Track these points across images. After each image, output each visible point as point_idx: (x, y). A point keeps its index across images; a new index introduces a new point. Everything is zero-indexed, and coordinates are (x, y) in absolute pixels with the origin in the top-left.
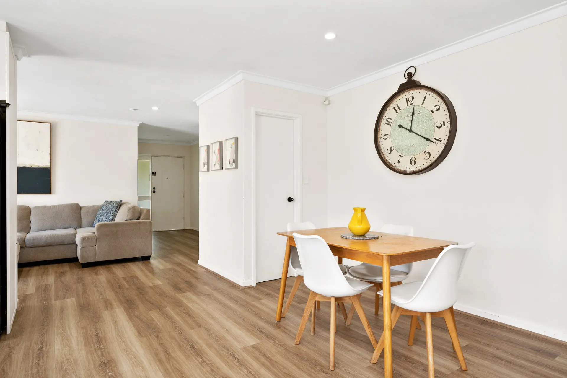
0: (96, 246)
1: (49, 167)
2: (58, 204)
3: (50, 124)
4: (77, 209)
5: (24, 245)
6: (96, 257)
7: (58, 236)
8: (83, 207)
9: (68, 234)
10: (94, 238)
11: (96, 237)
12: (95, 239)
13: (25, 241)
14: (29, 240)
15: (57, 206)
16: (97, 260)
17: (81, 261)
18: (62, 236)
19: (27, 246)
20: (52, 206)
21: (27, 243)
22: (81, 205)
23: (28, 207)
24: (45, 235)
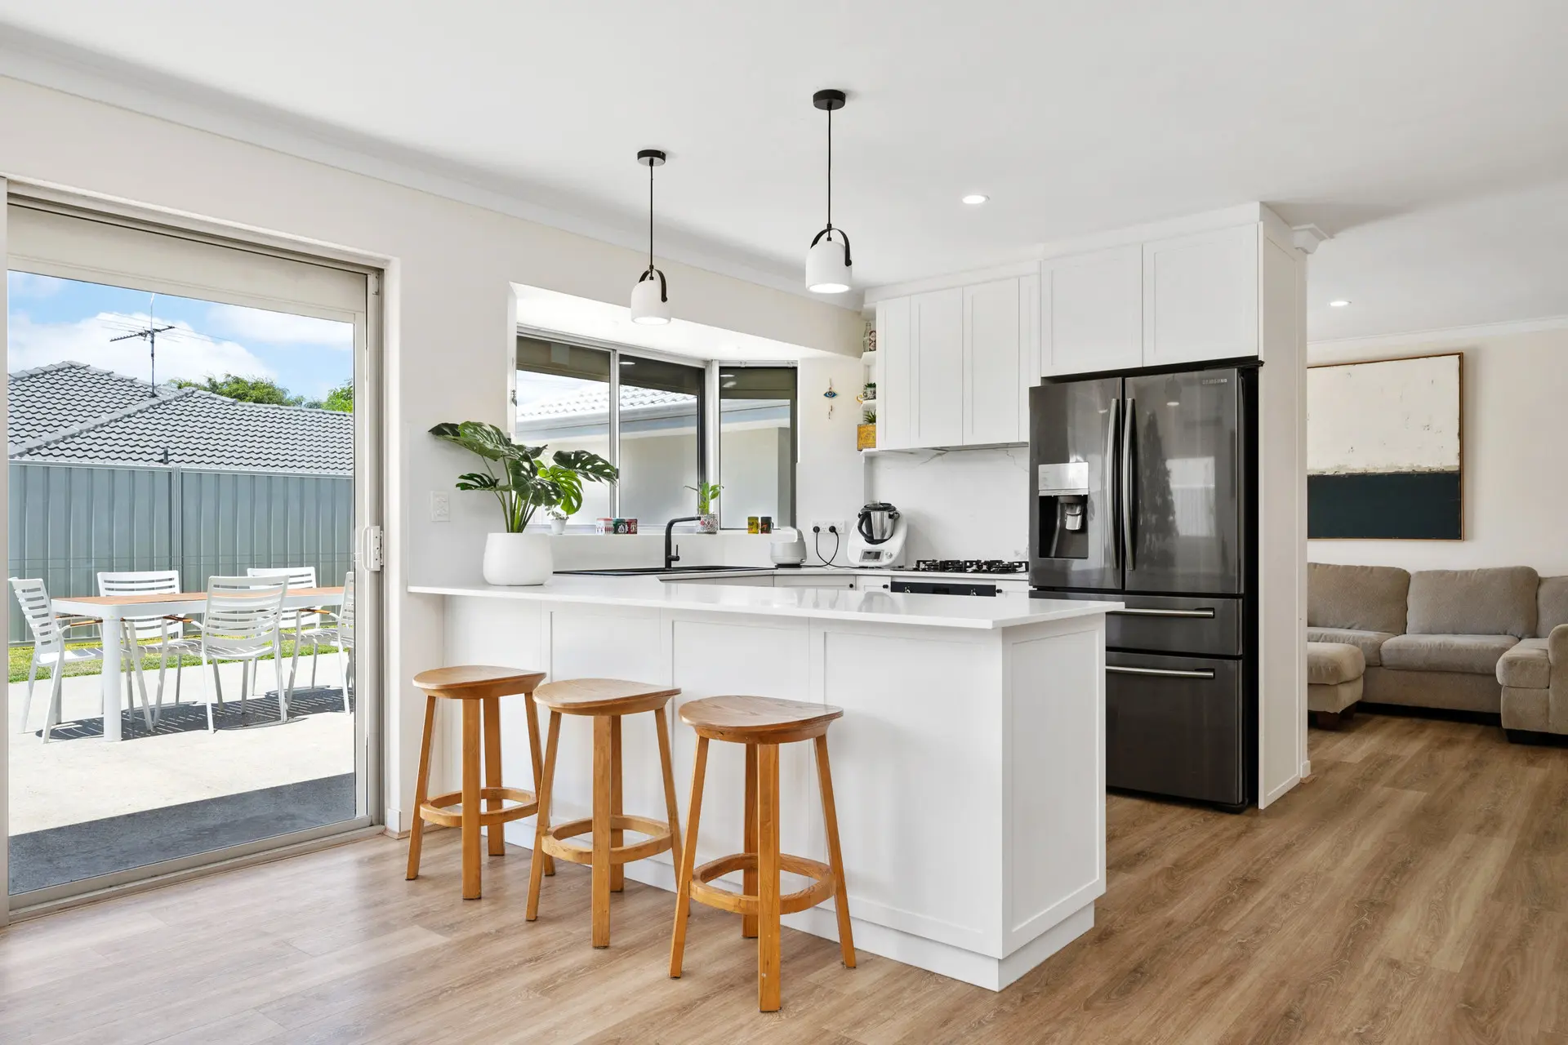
0: (1548, 687)
1: (1457, 469)
2: (1476, 568)
3: (1461, 356)
4: (1527, 583)
5: (1378, 661)
6: (1548, 720)
7: (1458, 650)
8: (1546, 578)
9: (1485, 648)
10: (1543, 666)
11: (1547, 665)
12: (1546, 669)
13: (1379, 651)
14: (1390, 650)
15: (1473, 572)
16: (1552, 730)
17: (1505, 724)
18: (1468, 650)
19: (1385, 663)
20: (1462, 572)
21: (1385, 657)
22: (1541, 574)
23: (1405, 571)
24: (1427, 646)
